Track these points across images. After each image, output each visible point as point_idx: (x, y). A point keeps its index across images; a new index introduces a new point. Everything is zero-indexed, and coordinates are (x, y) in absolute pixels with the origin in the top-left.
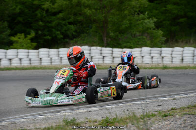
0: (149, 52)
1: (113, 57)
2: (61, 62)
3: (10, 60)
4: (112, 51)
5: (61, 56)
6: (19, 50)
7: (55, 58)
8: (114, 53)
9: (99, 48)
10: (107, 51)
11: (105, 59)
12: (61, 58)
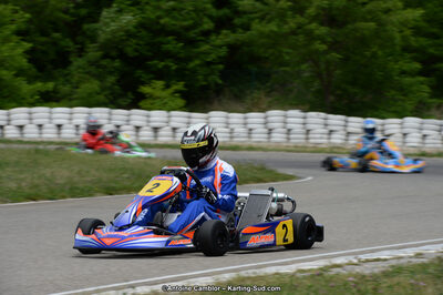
0: (418, 125)
1: (349, 133)
2: (250, 137)
3: (156, 129)
4: (347, 122)
5: (250, 126)
6: (173, 113)
7: (239, 130)
8: (350, 124)
9: (323, 114)
10: (336, 120)
11: (333, 136)
12: (251, 130)
